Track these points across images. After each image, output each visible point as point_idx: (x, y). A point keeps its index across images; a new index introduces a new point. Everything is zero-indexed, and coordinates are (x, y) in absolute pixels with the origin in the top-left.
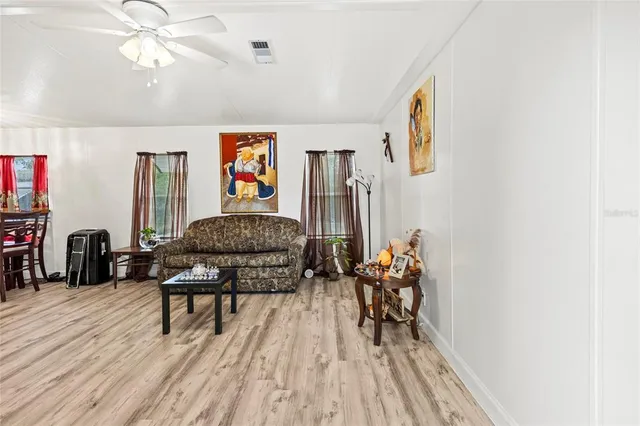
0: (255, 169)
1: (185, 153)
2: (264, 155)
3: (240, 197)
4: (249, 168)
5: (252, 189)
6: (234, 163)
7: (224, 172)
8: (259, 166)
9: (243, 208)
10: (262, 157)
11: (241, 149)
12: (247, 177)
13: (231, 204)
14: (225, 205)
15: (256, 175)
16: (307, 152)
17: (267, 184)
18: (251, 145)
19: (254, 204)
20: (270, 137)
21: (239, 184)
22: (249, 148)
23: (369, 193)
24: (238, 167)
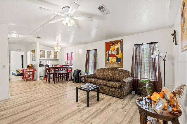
0: (115, 53)
1: (97, 49)
2: (118, 48)
3: (110, 62)
4: (113, 53)
5: (114, 60)
6: (109, 51)
7: (106, 54)
8: (116, 52)
9: (111, 66)
10: (118, 49)
11: (111, 47)
12: (113, 56)
13: (108, 64)
14: (106, 65)
15: (115, 55)
16: (134, 45)
17: (119, 58)
18: (114, 45)
19: (115, 64)
20: (120, 41)
21: (110, 58)
22: (113, 46)
23: (165, 61)
24: (110, 53)
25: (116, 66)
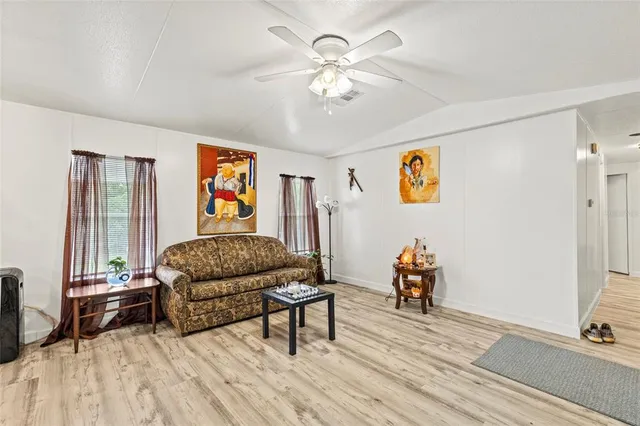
0: (235, 187)
1: (152, 161)
2: (245, 174)
3: (219, 217)
4: (229, 186)
5: (232, 208)
7: (202, 189)
8: (239, 185)
9: (222, 228)
10: (243, 176)
11: (222, 165)
12: (228, 196)
13: (210, 225)
15: (236, 193)
16: (280, 175)
17: (247, 204)
19: (234, 224)
20: (251, 156)
21: (219, 202)
22: (230, 165)
23: (330, 214)
24: (218, 184)
25: (238, 228)
